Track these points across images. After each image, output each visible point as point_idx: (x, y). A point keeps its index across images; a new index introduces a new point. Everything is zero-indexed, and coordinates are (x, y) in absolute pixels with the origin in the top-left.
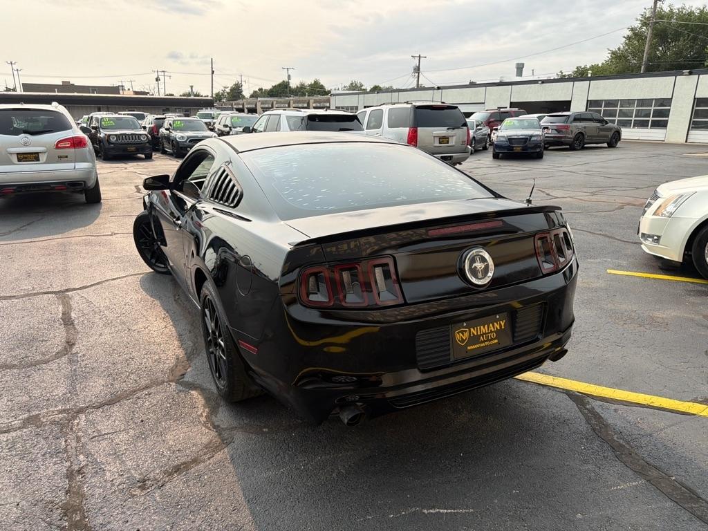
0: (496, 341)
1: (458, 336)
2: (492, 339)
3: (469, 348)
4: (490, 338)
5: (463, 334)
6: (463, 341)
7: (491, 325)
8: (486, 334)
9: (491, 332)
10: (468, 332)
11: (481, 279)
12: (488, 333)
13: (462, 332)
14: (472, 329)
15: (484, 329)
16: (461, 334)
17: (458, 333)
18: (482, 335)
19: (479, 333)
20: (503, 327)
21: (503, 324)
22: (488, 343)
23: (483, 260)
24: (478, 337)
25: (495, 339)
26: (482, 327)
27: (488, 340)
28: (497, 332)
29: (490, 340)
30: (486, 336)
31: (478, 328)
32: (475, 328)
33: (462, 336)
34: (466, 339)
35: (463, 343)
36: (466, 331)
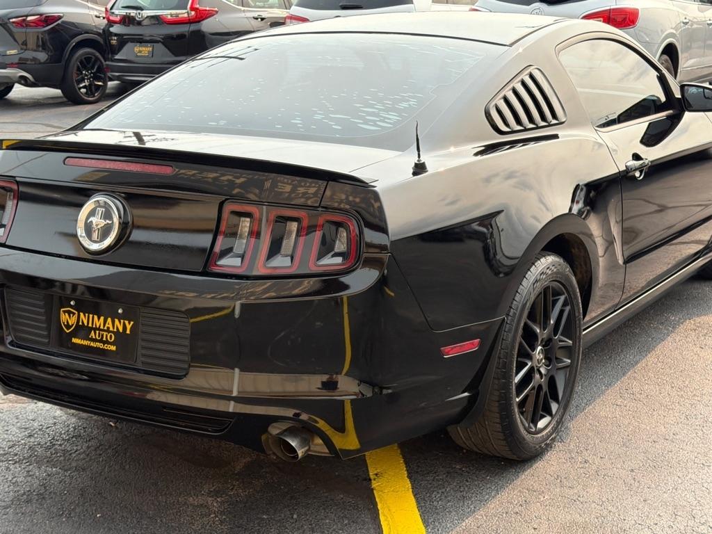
0: (113, 348)
1: (64, 317)
2: (106, 342)
3: (75, 340)
4: (104, 339)
5: (70, 316)
6: (68, 326)
7: (109, 320)
8: (99, 329)
9: (108, 330)
10: (76, 315)
11: (95, 242)
12: (104, 330)
13: (69, 313)
14: (82, 314)
15: (98, 322)
16: (66, 314)
17: (64, 312)
18: (95, 329)
19: (90, 325)
20: (128, 332)
21: (129, 327)
22: (100, 345)
23: (107, 215)
24: (89, 329)
25: (112, 344)
26: (96, 317)
27: (101, 341)
28: (117, 333)
29: (104, 343)
30: (99, 333)
31: (91, 316)
32: (87, 315)
33: (68, 319)
34: (73, 325)
35: (68, 330)
36: (74, 314)
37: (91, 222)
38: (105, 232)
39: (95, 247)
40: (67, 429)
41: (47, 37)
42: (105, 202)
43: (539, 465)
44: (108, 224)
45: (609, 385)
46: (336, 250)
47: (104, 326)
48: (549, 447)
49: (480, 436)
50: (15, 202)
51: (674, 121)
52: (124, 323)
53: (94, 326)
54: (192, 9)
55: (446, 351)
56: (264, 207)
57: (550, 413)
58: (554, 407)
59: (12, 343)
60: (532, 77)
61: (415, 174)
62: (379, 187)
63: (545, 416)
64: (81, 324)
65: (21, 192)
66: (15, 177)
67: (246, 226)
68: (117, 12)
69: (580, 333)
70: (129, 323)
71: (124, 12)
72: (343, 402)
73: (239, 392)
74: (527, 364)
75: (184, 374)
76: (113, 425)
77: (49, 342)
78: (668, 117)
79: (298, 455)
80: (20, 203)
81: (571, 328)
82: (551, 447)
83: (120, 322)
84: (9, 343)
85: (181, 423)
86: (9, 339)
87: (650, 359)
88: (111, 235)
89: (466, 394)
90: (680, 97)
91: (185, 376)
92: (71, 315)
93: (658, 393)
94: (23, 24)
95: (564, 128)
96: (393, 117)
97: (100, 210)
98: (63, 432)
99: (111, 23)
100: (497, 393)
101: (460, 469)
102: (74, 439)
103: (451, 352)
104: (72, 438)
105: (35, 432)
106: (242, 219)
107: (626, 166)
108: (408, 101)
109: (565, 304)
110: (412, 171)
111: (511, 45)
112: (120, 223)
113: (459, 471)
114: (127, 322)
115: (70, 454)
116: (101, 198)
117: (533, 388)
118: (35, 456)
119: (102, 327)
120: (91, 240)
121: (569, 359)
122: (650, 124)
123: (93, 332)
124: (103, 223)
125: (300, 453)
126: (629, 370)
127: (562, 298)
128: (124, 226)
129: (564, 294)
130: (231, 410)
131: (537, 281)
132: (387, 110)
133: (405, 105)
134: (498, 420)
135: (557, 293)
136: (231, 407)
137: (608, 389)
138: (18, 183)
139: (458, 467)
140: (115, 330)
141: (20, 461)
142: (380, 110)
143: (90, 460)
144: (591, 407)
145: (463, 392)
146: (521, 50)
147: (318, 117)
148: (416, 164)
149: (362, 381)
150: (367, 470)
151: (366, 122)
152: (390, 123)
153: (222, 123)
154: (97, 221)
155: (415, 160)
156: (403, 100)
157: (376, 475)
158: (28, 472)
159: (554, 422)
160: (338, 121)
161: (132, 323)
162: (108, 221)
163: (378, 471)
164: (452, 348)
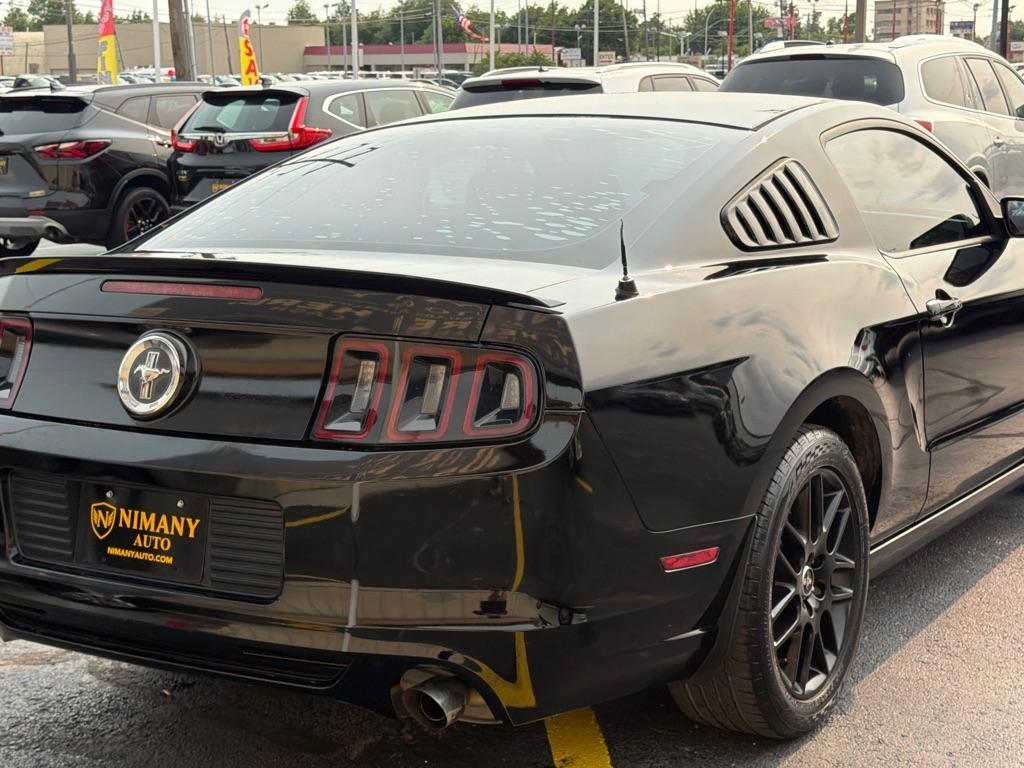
0: (169, 560)
1: (96, 517)
2: (159, 552)
3: (112, 551)
4: (156, 547)
5: (104, 515)
6: (102, 530)
7: (164, 518)
8: (148, 533)
9: (162, 534)
10: (115, 512)
11: (145, 401)
12: (155, 534)
13: (104, 509)
14: (123, 511)
15: (148, 522)
16: (100, 512)
17: (97, 508)
18: (143, 533)
19: (135, 527)
20: (191, 535)
21: (192, 528)
22: (149, 557)
23: (163, 362)
24: (133, 533)
25: (167, 554)
26: (143, 514)
27: (150, 550)
28: (175, 538)
29: (156, 552)
30: (148, 539)
31: (136, 513)
32: (130, 511)
33: (102, 518)
34: (109, 528)
35: (101, 535)
36: (111, 511)
37: (140, 372)
38: (160, 386)
39: (143, 408)
40: (98, 701)
41: (87, 173)
42: (160, 342)
43: (810, 747)
44: (164, 373)
45: (910, 635)
46: (504, 405)
47: (156, 528)
48: (823, 720)
49: (720, 699)
50: (29, 345)
51: (994, 250)
52: (186, 522)
53: (141, 528)
54: (295, 130)
55: (668, 562)
56: (397, 343)
57: (824, 669)
58: (830, 660)
59: (17, 559)
60: (787, 173)
61: (619, 298)
62: (566, 313)
63: (818, 674)
64: (121, 525)
65: (38, 331)
66: (27, 312)
67: (368, 373)
68: (187, 135)
69: (866, 552)
70: (194, 522)
71: (197, 136)
72: (512, 635)
73: (357, 619)
74: (789, 591)
75: (274, 596)
76: (167, 693)
77: (73, 555)
78: (984, 245)
79: (446, 719)
80: (36, 346)
81: (852, 540)
82: (827, 722)
83: (180, 521)
84: (13, 558)
85: (270, 674)
86: (13, 552)
87: (970, 598)
88: (168, 391)
89: (697, 632)
90: (1001, 216)
91: (276, 599)
92: (107, 513)
93: (982, 646)
94: (54, 153)
95: (835, 247)
96: (587, 223)
97: (153, 356)
98: (93, 704)
99: (179, 151)
100: (744, 631)
101: (690, 753)
102: (109, 714)
103: (676, 564)
104: (107, 712)
105: (50, 704)
106: (364, 362)
107: (928, 307)
108: (607, 202)
109: (843, 505)
110: (615, 294)
111: (755, 130)
112: (181, 374)
113: (688, 756)
114: (189, 521)
115: (103, 736)
116: (154, 337)
117: (798, 628)
118: (50, 738)
119: (152, 530)
120: (138, 398)
121: (850, 588)
122: (959, 251)
123: (139, 537)
124: (156, 373)
125: (450, 715)
126: (938, 614)
127: (839, 495)
128: (187, 378)
129: (840, 489)
130: (345, 649)
131: (801, 466)
132: (577, 214)
133: (603, 207)
134: (746, 674)
135: (831, 488)
136: (346, 644)
137: (907, 641)
138: (32, 320)
139: (687, 749)
140: (172, 533)
141: (26, 744)
142: (566, 214)
143: (133, 742)
144: (883, 665)
145: (694, 629)
146: (764, 140)
147: (477, 225)
148: (621, 284)
149: (543, 600)
150: (551, 754)
151: (547, 230)
152: (580, 231)
153: (335, 235)
154: (148, 371)
155: (620, 277)
156: (601, 200)
157: (564, 761)
158: (38, 760)
159: (830, 684)
160: (504, 230)
161: (197, 521)
162: (163, 370)
163: (567, 755)
164: (678, 559)
